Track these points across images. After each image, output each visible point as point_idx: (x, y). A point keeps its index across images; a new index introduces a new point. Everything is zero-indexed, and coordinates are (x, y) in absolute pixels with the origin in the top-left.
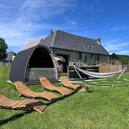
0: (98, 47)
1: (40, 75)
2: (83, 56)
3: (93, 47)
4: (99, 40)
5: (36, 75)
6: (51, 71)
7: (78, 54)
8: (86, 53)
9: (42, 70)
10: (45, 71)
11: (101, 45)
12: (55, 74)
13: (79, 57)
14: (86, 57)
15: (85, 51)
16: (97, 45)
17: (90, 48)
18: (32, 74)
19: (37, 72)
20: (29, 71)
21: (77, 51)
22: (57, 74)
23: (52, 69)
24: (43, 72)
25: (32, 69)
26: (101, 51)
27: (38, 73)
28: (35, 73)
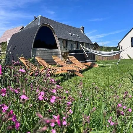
0: (82, 36)
1: (46, 56)
2: (69, 44)
3: (77, 35)
4: (83, 28)
5: (42, 56)
6: (55, 52)
7: (65, 42)
8: (71, 41)
9: (47, 51)
10: (50, 52)
11: (84, 34)
12: (59, 55)
13: (65, 45)
14: (72, 45)
15: (71, 39)
16: (81, 34)
17: (75, 36)
18: (38, 55)
19: (42, 53)
20: (34, 51)
21: (64, 39)
22: (61, 55)
23: (55, 50)
24: (48, 53)
25: (38, 49)
26: (85, 39)
27: (44, 53)
28: (40, 53)
